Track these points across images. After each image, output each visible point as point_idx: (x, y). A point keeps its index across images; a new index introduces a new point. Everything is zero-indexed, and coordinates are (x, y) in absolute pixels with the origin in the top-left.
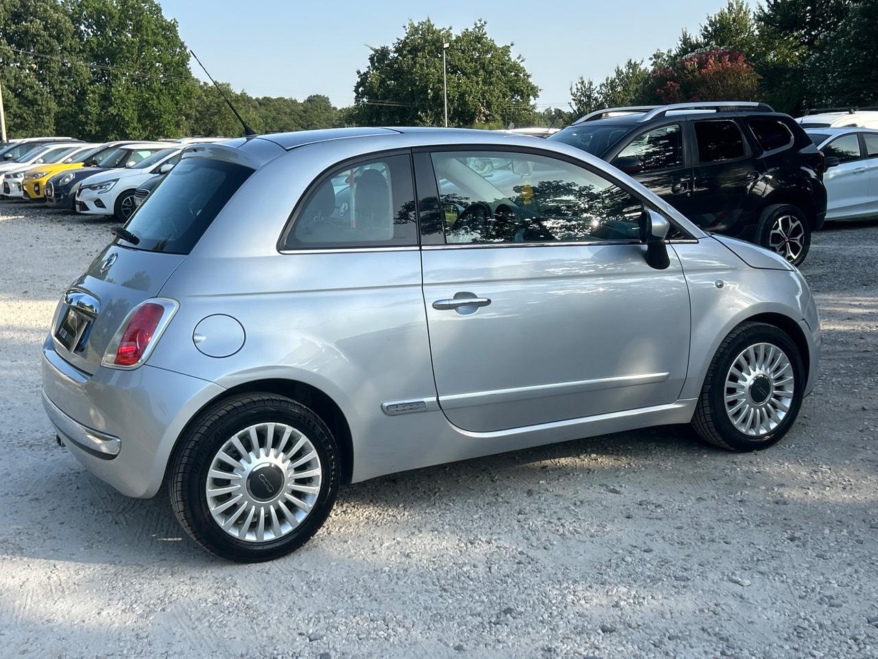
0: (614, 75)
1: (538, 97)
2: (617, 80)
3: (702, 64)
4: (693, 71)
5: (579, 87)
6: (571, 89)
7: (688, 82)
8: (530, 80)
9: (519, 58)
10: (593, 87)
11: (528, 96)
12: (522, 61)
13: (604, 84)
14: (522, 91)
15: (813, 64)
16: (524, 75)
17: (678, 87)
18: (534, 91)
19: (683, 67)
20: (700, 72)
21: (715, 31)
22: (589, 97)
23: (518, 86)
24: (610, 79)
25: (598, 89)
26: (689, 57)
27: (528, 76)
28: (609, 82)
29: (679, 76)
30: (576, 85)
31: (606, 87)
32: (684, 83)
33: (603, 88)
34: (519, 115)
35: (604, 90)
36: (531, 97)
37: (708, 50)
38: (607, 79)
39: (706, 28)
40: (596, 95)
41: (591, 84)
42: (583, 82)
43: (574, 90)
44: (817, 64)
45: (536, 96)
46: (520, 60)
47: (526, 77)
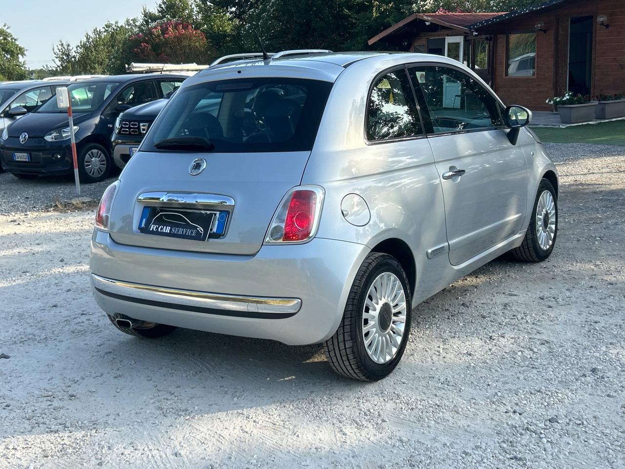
0: (85, 39)
1: (25, 55)
2: (87, 43)
3: (164, 31)
4: (158, 36)
5: (60, 48)
6: (53, 50)
7: (156, 43)
8: (17, 43)
9: (5, 26)
10: (71, 48)
11: (17, 55)
12: (8, 28)
13: (79, 46)
14: (12, 52)
15: (248, 31)
16: (11, 39)
17: (150, 47)
18: (21, 51)
19: (151, 34)
20: (164, 37)
21: (167, 8)
22: (68, 55)
23: (8, 47)
24: (83, 42)
25: (75, 49)
26: (154, 26)
27: (15, 40)
28: (82, 44)
29: (149, 39)
30: (57, 46)
31: (81, 48)
32: (153, 45)
33: (78, 48)
34: (13, 69)
35: (80, 50)
36: (20, 56)
37: (166, 21)
38: (81, 42)
39: (160, 5)
40: (74, 54)
41: (68, 45)
42: (62, 45)
43: (56, 50)
44: (250, 31)
45: (23, 54)
46: (6, 27)
47: (13, 40)
